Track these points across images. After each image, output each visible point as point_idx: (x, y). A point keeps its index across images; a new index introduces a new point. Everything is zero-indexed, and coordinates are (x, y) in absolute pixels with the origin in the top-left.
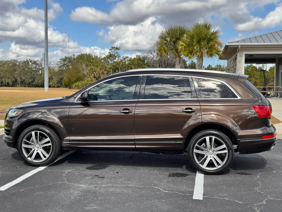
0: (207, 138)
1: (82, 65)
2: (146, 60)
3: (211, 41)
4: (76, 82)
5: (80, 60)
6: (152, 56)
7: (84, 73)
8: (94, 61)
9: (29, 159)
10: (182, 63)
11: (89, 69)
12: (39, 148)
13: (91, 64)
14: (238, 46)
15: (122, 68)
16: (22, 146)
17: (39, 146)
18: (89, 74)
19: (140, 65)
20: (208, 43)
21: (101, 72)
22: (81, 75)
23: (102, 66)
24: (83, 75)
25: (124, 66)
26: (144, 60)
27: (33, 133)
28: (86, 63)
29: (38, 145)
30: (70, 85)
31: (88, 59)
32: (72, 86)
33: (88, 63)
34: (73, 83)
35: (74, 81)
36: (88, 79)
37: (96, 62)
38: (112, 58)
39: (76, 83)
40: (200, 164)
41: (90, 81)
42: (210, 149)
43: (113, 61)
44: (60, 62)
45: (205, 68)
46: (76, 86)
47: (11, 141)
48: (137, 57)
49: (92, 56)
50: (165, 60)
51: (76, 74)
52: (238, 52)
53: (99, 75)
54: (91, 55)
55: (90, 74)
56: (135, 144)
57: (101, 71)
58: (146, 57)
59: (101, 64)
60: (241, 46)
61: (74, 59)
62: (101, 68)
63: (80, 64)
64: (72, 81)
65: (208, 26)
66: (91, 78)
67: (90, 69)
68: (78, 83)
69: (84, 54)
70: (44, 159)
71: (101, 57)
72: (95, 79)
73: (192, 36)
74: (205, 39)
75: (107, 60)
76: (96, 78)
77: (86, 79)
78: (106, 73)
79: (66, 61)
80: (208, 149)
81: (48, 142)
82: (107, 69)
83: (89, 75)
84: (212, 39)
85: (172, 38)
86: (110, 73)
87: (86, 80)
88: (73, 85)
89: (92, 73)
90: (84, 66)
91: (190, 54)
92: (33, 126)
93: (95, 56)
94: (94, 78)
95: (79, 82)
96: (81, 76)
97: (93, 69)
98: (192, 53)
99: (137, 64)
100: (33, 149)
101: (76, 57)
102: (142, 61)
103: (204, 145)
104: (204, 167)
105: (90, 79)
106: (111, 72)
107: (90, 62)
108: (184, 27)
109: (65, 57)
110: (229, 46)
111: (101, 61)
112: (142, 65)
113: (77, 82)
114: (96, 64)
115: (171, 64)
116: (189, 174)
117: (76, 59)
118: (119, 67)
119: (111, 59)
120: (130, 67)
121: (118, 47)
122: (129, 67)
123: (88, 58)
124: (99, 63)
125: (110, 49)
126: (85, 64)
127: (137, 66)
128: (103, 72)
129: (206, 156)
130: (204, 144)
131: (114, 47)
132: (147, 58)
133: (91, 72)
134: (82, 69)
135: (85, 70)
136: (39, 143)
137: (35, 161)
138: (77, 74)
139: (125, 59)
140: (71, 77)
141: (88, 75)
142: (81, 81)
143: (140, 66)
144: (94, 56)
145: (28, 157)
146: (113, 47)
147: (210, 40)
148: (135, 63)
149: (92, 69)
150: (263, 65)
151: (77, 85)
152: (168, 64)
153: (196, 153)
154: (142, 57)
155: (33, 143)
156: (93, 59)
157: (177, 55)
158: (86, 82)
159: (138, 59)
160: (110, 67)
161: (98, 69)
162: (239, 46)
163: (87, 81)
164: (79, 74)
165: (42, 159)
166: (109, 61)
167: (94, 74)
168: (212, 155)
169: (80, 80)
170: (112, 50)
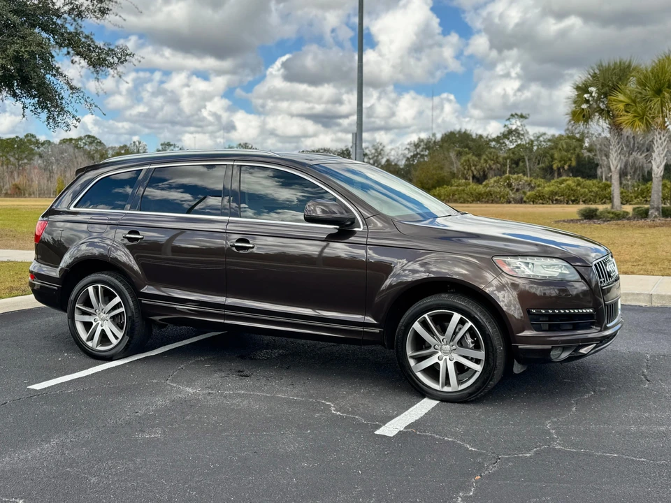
1: (449, 153)
2: (587, 137)
4: (435, 188)
5: (446, 145)
6: (600, 130)
7: (453, 169)
8: (475, 145)
11: (463, 161)
13: (468, 151)
15: (532, 157)
18: (463, 171)
19: (571, 149)
21: (488, 166)
22: (445, 173)
23: (489, 155)
24: (449, 173)
26: (583, 138)
28: (458, 149)
33: (461, 150)
34: (429, 189)
36: (460, 181)
37: (479, 146)
38: (514, 138)
39: (434, 190)
41: (463, 186)
43: (515, 144)
44: (409, 149)
48: (567, 133)
49: (471, 135)
50: (628, 137)
51: (436, 171)
53: (484, 172)
54: (469, 132)
55: (465, 171)
57: (486, 165)
59: (488, 150)
61: (435, 142)
62: (487, 159)
63: (446, 152)
66: (466, 179)
67: (466, 161)
69: (456, 133)
71: (490, 137)
72: (474, 180)
75: (501, 141)
76: (476, 179)
77: (456, 182)
78: (498, 168)
79: (420, 146)
82: (500, 160)
83: (463, 174)
86: (506, 167)
87: (455, 184)
89: (468, 170)
90: (452, 155)
93: (477, 135)
95: (440, 188)
96: (445, 176)
97: (471, 160)
99: (565, 146)
101: (439, 136)
102: (578, 140)
105: (464, 181)
106: (508, 166)
107: (467, 146)
108: (630, 62)
109: (419, 138)
111: (489, 145)
112: (577, 149)
113: (438, 189)
114: (478, 151)
115: (643, 145)
117: (439, 142)
118: (525, 155)
119: (511, 139)
120: (549, 154)
121: (524, 115)
122: (547, 155)
123: (463, 139)
124: (484, 149)
125: (507, 118)
126: (455, 151)
127: (566, 152)
128: (490, 166)
131: (516, 114)
132: (588, 133)
133: (467, 168)
134: (448, 161)
135: (456, 163)
138: (438, 172)
139: (539, 137)
141: (461, 172)
142: (445, 186)
143: (573, 151)
144: (474, 135)
146: (514, 113)
149: (469, 161)
151: (436, 194)
152: (636, 145)
156: (473, 140)
158: (454, 188)
159: (569, 137)
160: (506, 155)
161: (482, 162)
164: (442, 172)
166: (507, 143)
167: (472, 171)
169: (442, 183)
170: (511, 120)
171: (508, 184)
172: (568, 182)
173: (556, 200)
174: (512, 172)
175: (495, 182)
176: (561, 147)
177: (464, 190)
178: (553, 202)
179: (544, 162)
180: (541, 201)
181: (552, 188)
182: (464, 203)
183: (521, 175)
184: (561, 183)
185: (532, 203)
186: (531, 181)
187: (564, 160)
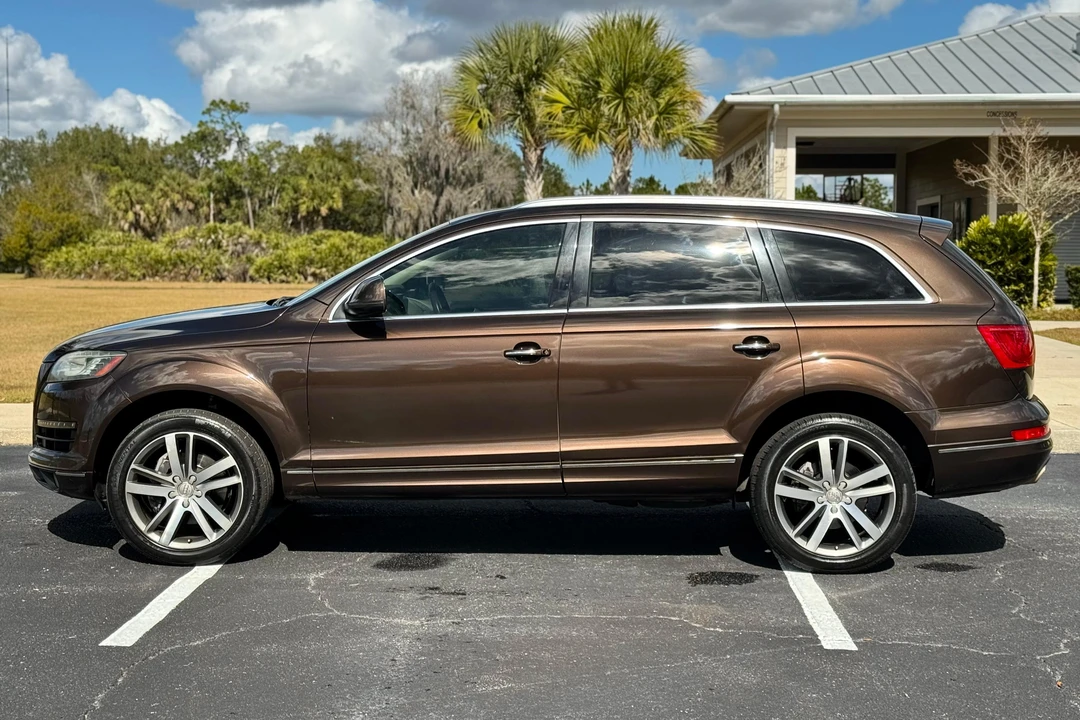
0: (824, 444)
1: (80, 174)
2: (358, 154)
3: (666, 86)
4: (59, 249)
5: (70, 156)
6: (384, 140)
7: (92, 208)
8: (134, 159)
9: (154, 536)
10: (508, 168)
11: (113, 191)
12: (194, 497)
13: (121, 174)
14: (772, 105)
15: (257, 189)
16: (127, 491)
17: (191, 488)
18: (115, 214)
19: (331, 175)
20: (655, 94)
21: (168, 203)
22: (78, 218)
23: (170, 181)
24: (87, 218)
25: (265, 179)
26: (350, 156)
27: (170, 439)
28: (100, 167)
29: (186, 485)
30: (32, 261)
31: (104, 149)
32: (41, 266)
33: (106, 169)
34: (46, 251)
35: (47, 243)
36: (112, 235)
37: (143, 163)
38: (210, 148)
39: (56, 253)
40: (796, 536)
41: (119, 244)
42: (831, 481)
43: (212, 161)
45: (593, 188)
46: (58, 264)
47: (80, 471)
48: (320, 143)
49: (124, 139)
51: (59, 212)
52: (772, 128)
53: (158, 217)
54: (118, 132)
55: (120, 214)
56: (562, 473)
57: (164, 202)
58: (354, 140)
59: (165, 171)
60: (783, 105)
61: (42, 148)
62: (166, 188)
63: (73, 173)
64: (40, 244)
65: (644, 23)
66: (123, 230)
67: (120, 192)
68: (67, 253)
69: (88, 131)
70: (213, 537)
71: (162, 144)
72: (140, 233)
73: (595, 66)
74: (645, 77)
75: (186, 154)
76: (143, 229)
77: (103, 236)
78: (189, 211)
79: (7, 156)
80: (826, 484)
81: (230, 472)
82: (193, 192)
83: (116, 219)
84: (672, 80)
85: (512, 72)
86: (205, 208)
87: (103, 241)
88: (44, 261)
89: (126, 211)
90: (89, 178)
91: (589, 137)
92: (167, 414)
93: (134, 138)
94: (136, 230)
95: (71, 248)
96: (78, 223)
97: (132, 191)
98: (595, 133)
100: (169, 502)
101: (50, 141)
102: (342, 159)
103: (808, 469)
104: (812, 546)
105: (121, 234)
106: (212, 206)
107: (116, 162)
110: (736, 108)
111: (163, 161)
112: (342, 177)
113: (64, 249)
114: (141, 173)
116: (757, 573)
117: (52, 149)
118: (243, 184)
119: (204, 151)
120: (289, 184)
121: (238, 103)
122: (286, 185)
123: (106, 145)
124: (154, 169)
125: (204, 109)
126: (94, 170)
127: (323, 181)
128: (173, 205)
129: (818, 507)
130: (808, 465)
131: (222, 102)
132: (359, 145)
133: (123, 206)
134: (79, 191)
135: (97, 195)
136: (193, 478)
137: (175, 545)
138: (64, 214)
139: (268, 150)
140: (36, 228)
141: (111, 216)
142: (81, 244)
143: (335, 181)
144: (130, 138)
145: (150, 531)
146: (217, 99)
147: (663, 82)
148: (310, 170)
149: (128, 193)
150: (850, 180)
151: (62, 260)
153: (782, 498)
154: (341, 145)
155: (169, 479)
156: (127, 150)
157: (530, 138)
158: (101, 248)
159: (324, 152)
160: (204, 184)
161: (155, 195)
162: (777, 107)
163: (106, 244)
164: (71, 215)
165: (206, 537)
166: (197, 157)
167: (135, 214)
168: (841, 504)
169: (74, 238)
170: (212, 113)
171: (213, 242)
172: (332, 240)
173: (314, 275)
174: (220, 218)
175: (186, 236)
176: (313, 172)
177: (124, 253)
178: (306, 279)
179: (282, 200)
180: (283, 277)
181: (303, 251)
182: (125, 279)
183: (240, 224)
184: (318, 242)
185: (265, 280)
186: (260, 236)
187: (320, 198)
